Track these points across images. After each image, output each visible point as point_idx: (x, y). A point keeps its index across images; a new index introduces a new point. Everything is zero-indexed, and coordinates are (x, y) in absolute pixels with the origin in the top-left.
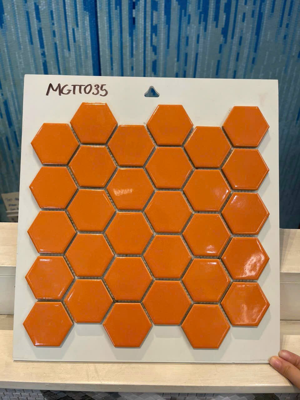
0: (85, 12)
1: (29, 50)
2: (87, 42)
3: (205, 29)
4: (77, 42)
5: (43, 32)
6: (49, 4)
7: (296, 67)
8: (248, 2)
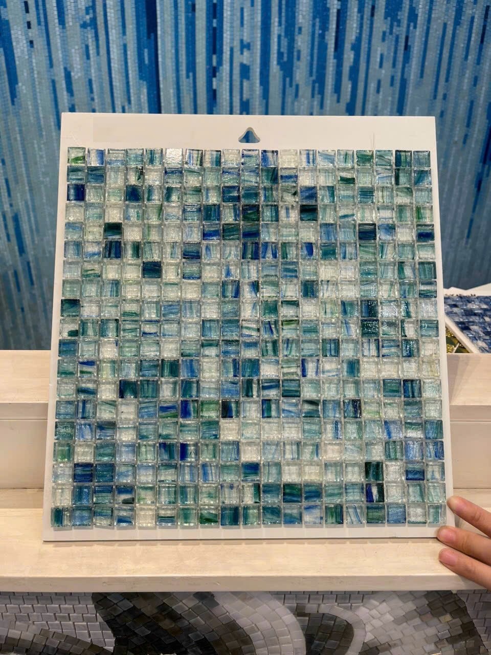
1: (54, 137)
3: (322, 105)
6: (87, 69)
7: (461, 158)
8: (384, 64)
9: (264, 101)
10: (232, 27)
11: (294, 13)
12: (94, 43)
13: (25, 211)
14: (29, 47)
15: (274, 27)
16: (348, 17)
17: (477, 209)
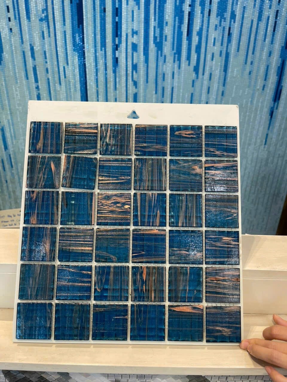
0: (74, 52)
1: (25, 84)
2: (76, 78)
3: (179, 67)
4: (67, 77)
5: (37, 69)
6: (43, 45)
7: (261, 99)
8: (216, 43)
9: (146, 64)
10: (127, 21)
11: (163, 14)
12: (47, 30)
13: (8, 126)
14: (10, 32)
15: (151, 22)
16: (195, 16)
17: (271, 128)
